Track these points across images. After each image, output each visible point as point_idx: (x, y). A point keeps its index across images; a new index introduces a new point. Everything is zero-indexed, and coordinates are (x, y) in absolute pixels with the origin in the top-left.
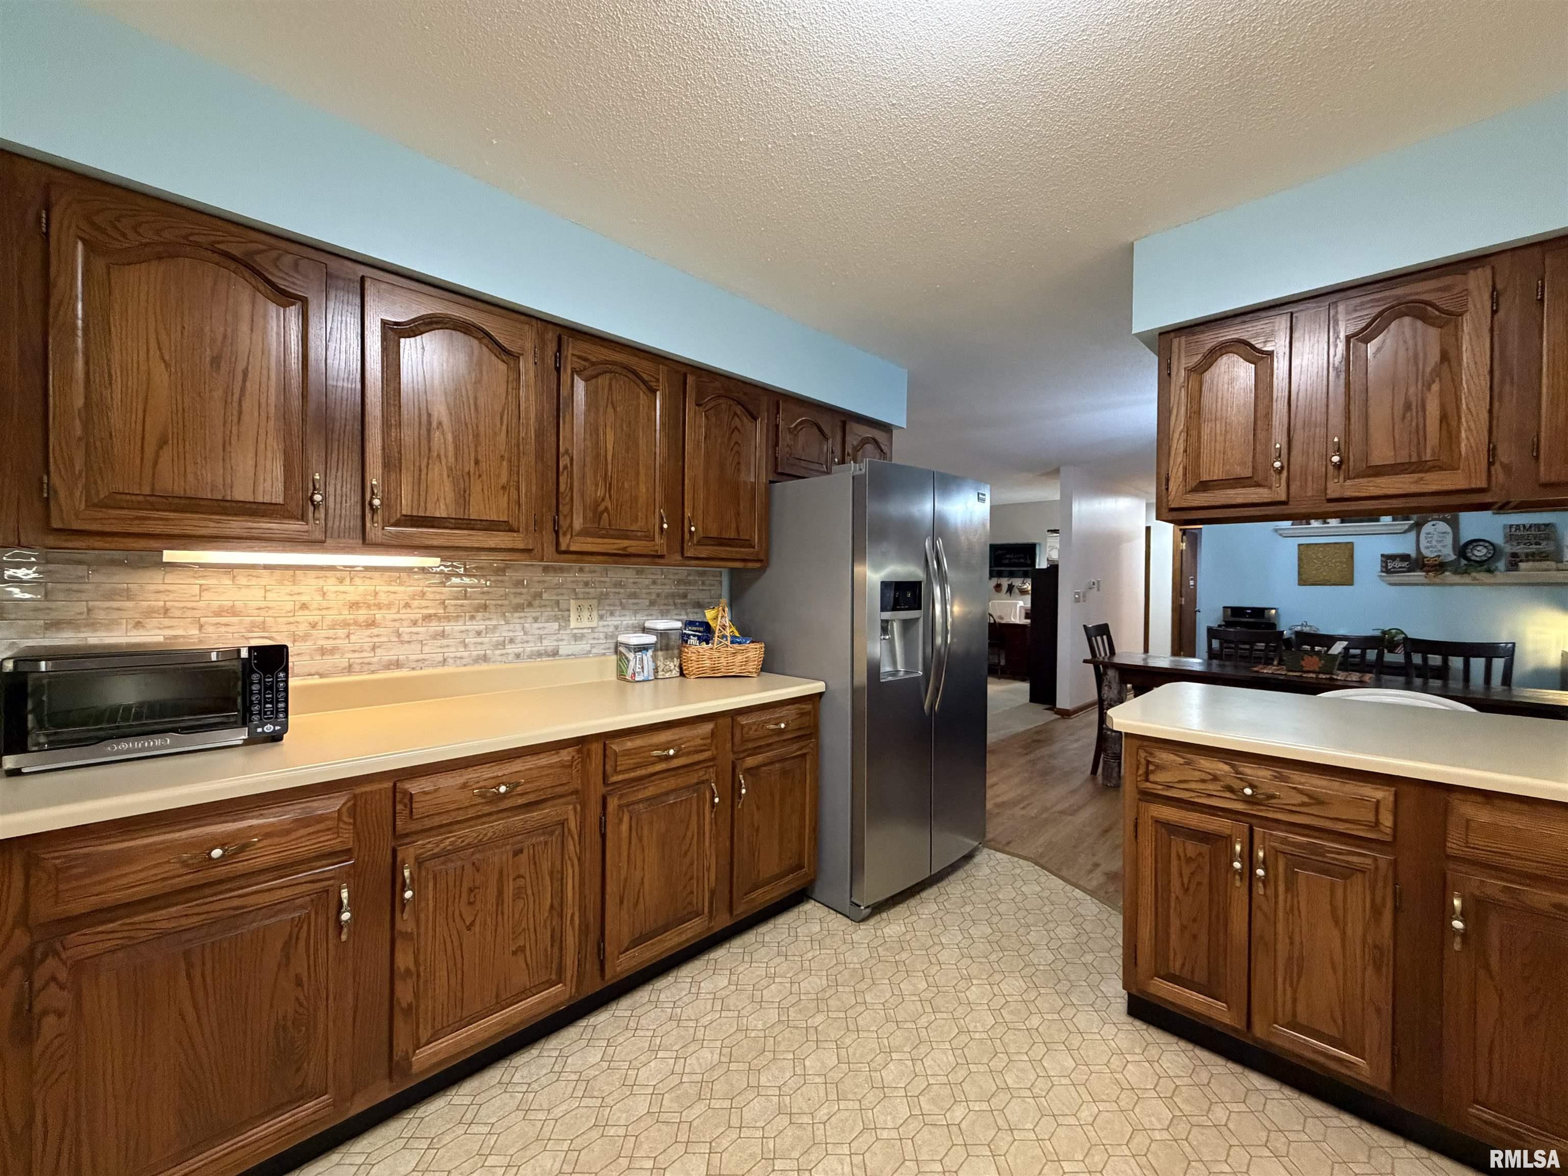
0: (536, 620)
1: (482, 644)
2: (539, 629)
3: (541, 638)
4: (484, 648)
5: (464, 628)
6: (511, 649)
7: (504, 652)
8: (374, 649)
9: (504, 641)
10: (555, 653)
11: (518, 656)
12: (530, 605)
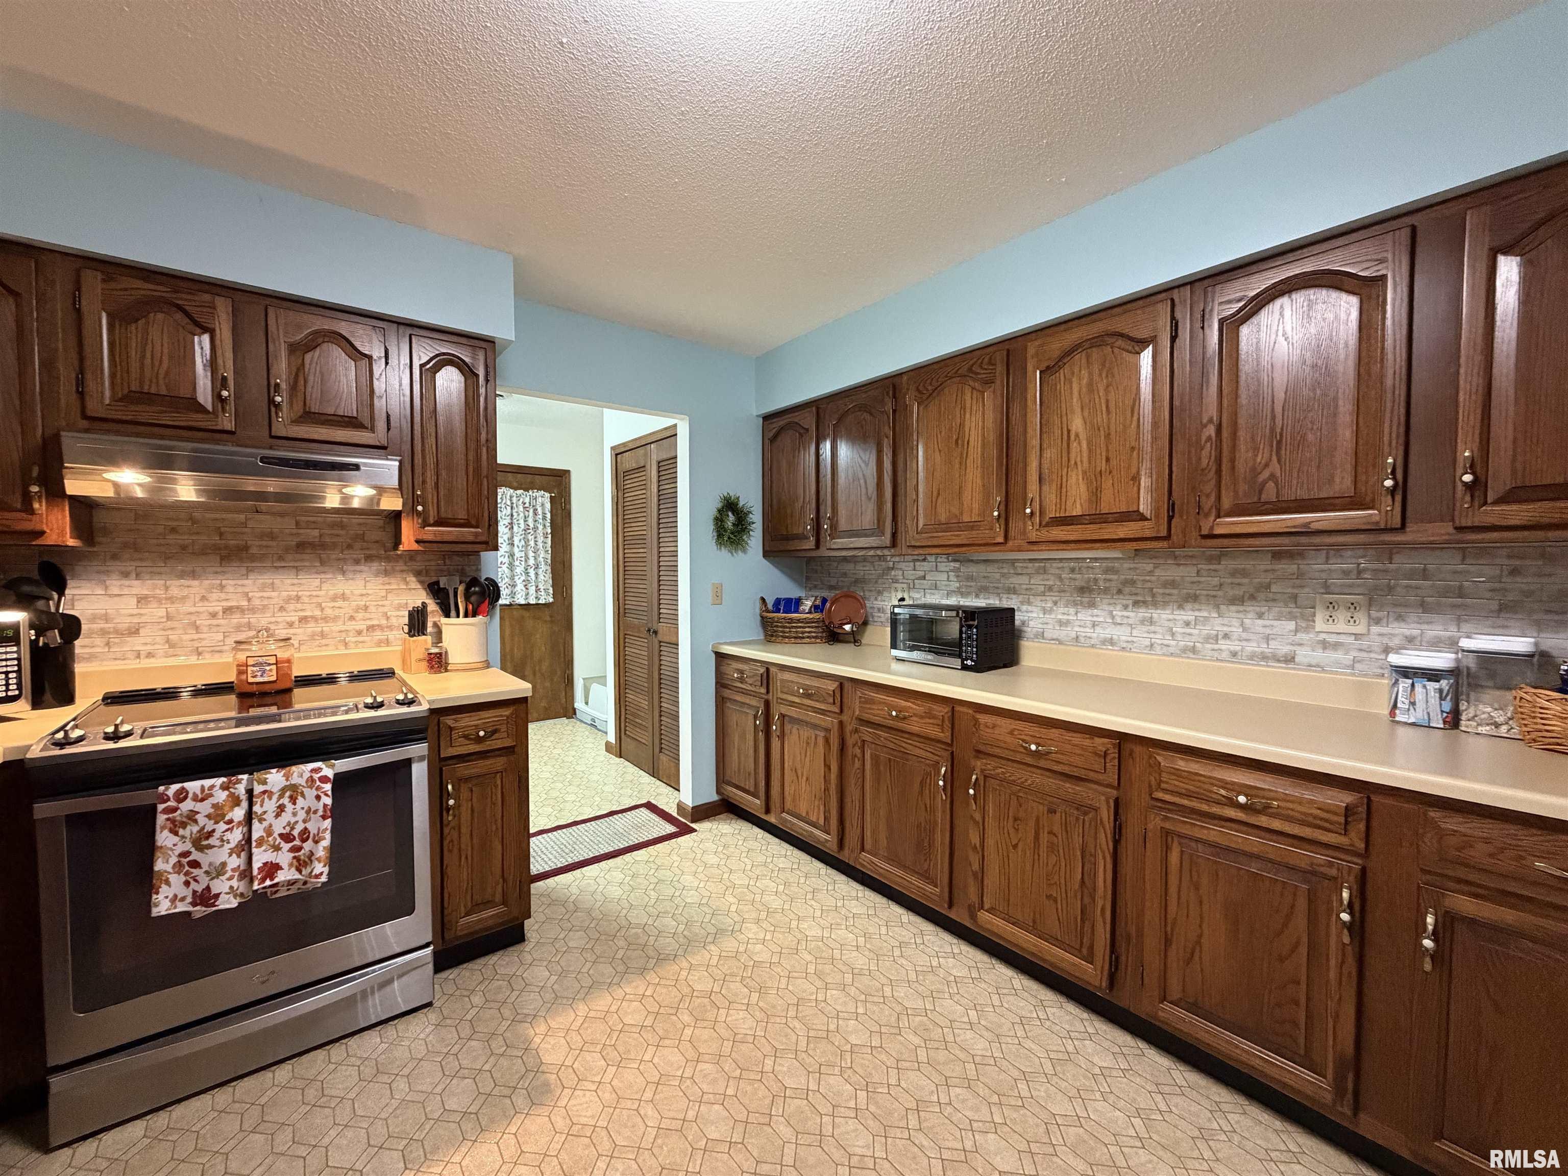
0: (1260, 616)
1: (1190, 634)
2: (1265, 626)
3: (1267, 639)
4: (1194, 639)
5: (1171, 617)
6: (1224, 645)
7: (1216, 647)
8: (1094, 626)
9: (1217, 636)
10: (1290, 659)
11: (1234, 654)
12: (1253, 597)
